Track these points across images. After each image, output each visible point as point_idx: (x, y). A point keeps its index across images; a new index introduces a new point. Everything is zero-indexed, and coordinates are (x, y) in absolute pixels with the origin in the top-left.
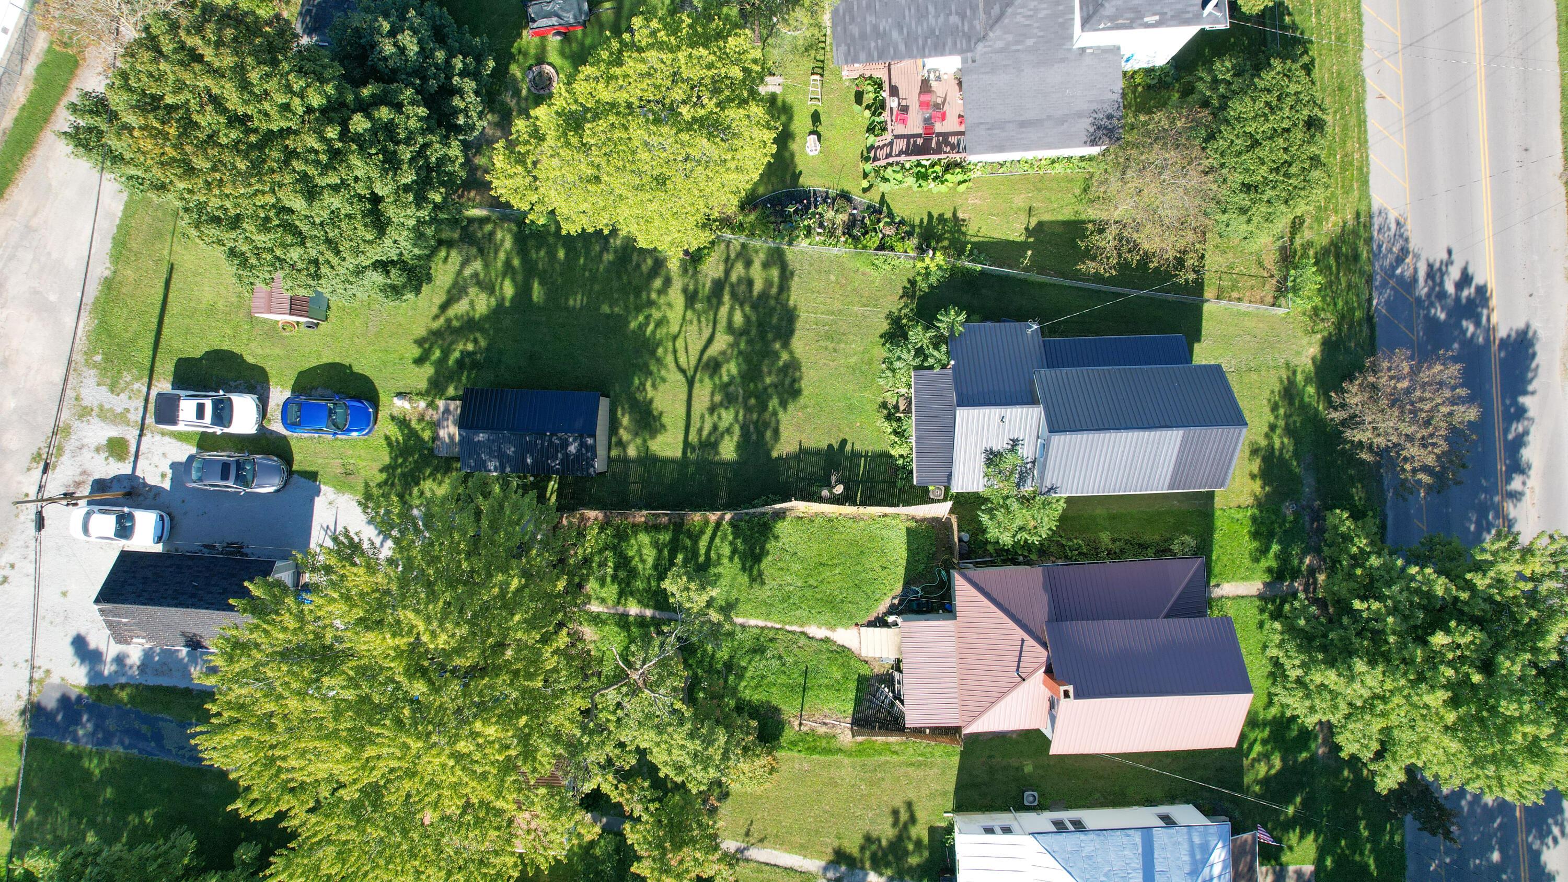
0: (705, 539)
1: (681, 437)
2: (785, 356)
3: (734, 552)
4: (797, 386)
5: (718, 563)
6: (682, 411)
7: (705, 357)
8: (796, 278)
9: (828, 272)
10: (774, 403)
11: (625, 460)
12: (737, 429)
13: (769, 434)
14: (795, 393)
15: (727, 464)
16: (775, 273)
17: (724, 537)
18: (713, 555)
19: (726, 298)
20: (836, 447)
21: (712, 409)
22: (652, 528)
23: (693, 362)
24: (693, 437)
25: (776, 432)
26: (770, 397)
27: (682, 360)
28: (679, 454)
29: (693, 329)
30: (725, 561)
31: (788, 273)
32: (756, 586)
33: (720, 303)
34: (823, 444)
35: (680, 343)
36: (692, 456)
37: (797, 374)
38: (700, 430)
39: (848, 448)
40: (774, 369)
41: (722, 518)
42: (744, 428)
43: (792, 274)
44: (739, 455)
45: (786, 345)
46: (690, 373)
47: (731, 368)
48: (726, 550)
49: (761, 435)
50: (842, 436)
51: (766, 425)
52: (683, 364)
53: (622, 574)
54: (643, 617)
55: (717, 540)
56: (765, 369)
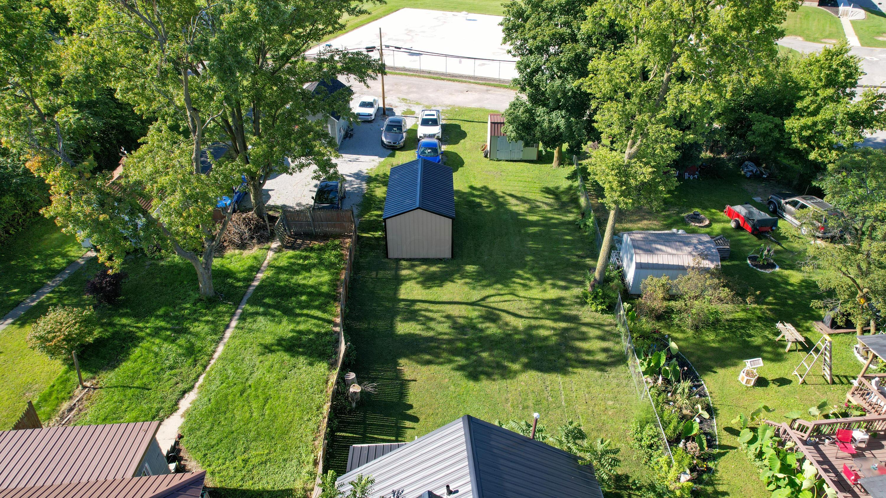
0: (319, 314)
1: (420, 298)
2: (516, 367)
3: (300, 332)
4: (482, 376)
5: (290, 322)
6: (445, 299)
7: (497, 312)
8: (598, 373)
9: (615, 399)
10: (461, 361)
11: (398, 268)
12: (431, 334)
13: (428, 357)
14: (474, 376)
15: (392, 326)
16: (601, 357)
17: (318, 326)
18: (299, 319)
19: (563, 325)
20: (410, 412)
21: (448, 317)
22: (334, 284)
23: (492, 305)
24: (418, 306)
25: (428, 363)
26: (467, 357)
27: (492, 299)
28: (402, 297)
29: (525, 304)
30: (292, 327)
31: (603, 367)
32: (259, 349)
33: (555, 320)
34: (411, 399)
35: (510, 297)
36: (402, 305)
37: (496, 377)
38: (427, 310)
39: (408, 424)
40: (498, 359)
41: (336, 325)
42: (431, 339)
43: (602, 370)
44: (401, 335)
45: (527, 367)
46: (483, 303)
47: (492, 329)
48: (302, 327)
49: (427, 351)
50: (422, 418)
51: (438, 356)
52: (489, 300)
53: (295, 267)
54: (253, 280)
55: (315, 321)
56: (495, 352)
